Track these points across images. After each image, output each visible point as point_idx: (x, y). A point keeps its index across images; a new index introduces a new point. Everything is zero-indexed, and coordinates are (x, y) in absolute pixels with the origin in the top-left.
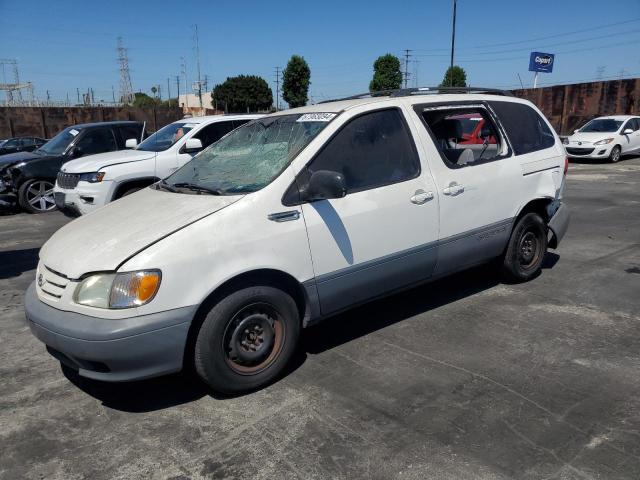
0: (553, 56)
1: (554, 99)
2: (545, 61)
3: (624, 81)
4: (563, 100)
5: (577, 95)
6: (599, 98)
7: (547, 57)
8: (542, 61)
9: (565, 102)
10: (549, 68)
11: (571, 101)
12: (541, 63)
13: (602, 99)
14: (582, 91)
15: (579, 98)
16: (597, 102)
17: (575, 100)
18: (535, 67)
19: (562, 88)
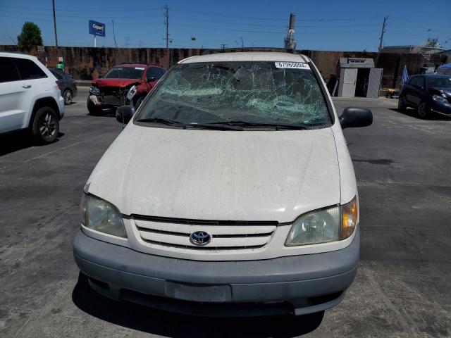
0: (104, 25)
1: (140, 56)
2: (100, 28)
3: (182, 50)
4: (146, 58)
5: (154, 56)
6: (168, 59)
7: (101, 26)
8: (97, 27)
9: (148, 59)
10: (103, 33)
11: (152, 60)
12: (97, 29)
13: (170, 60)
14: (158, 53)
15: (156, 58)
16: (168, 61)
17: (154, 59)
18: (93, 31)
19: (144, 50)
